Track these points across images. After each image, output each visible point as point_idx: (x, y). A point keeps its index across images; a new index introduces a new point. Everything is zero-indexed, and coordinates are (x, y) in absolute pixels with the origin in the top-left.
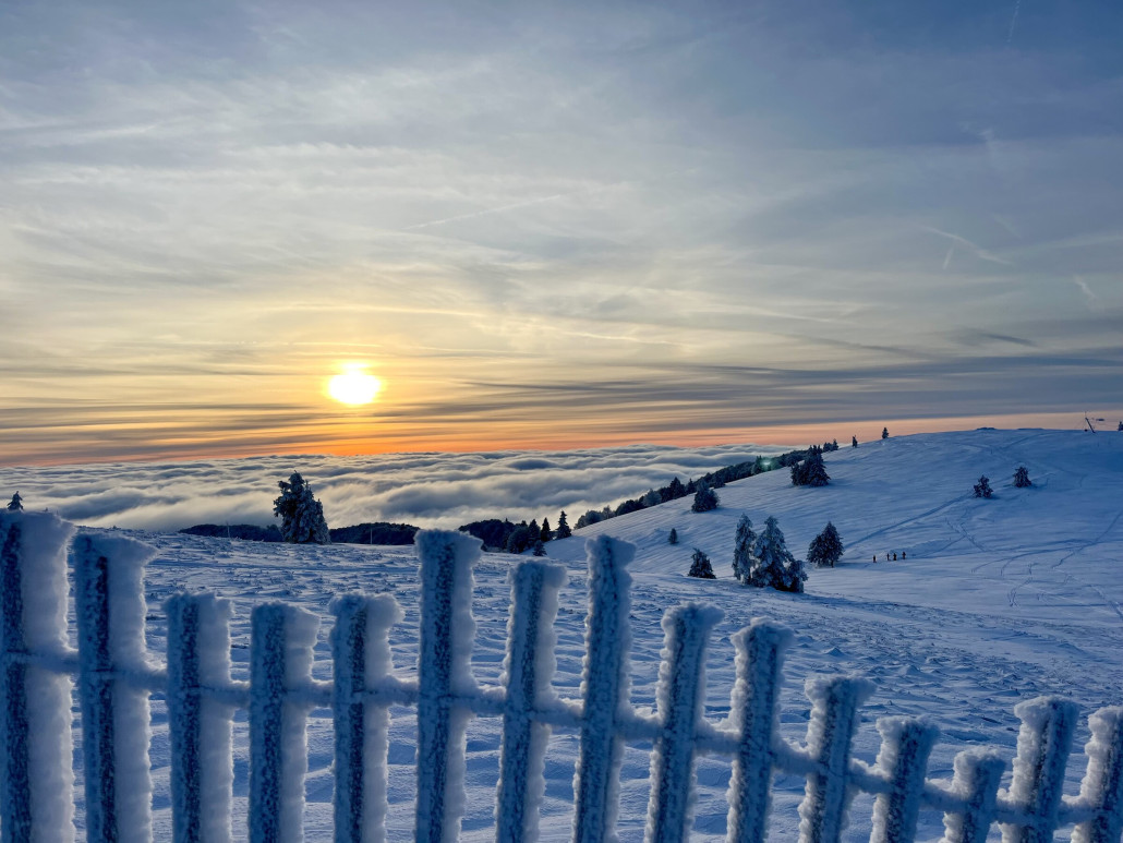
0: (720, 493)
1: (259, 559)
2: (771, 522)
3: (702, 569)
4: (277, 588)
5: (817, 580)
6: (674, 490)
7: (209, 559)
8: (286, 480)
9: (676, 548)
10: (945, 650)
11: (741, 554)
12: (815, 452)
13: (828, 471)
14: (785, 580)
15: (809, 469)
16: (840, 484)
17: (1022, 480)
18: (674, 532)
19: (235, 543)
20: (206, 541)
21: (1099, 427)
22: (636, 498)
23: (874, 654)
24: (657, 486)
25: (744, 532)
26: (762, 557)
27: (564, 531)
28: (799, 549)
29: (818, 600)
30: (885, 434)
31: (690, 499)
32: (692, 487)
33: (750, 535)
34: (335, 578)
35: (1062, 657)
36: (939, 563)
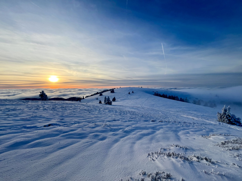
0: (103, 94)
1: (34, 104)
2: (108, 97)
3: (100, 102)
4: (36, 108)
5: (113, 103)
6: (97, 93)
7: (24, 104)
8: (41, 92)
9: (97, 100)
10: (127, 111)
11: (105, 101)
12: (113, 89)
13: (114, 91)
14: (110, 103)
15: (112, 91)
16: (116, 93)
17: (133, 92)
18: (97, 98)
19: (30, 101)
20: (24, 101)
21: (139, 87)
22: (93, 94)
23: (120, 112)
24: (95, 93)
25: (105, 98)
26: (107, 101)
27: (83, 98)
28: (111, 100)
29: (113, 105)
30: (120, 87)
31: (99, 94)
32: (99, 93)
33: (106, 98)
34: (47, 106)
35: (137, 110)
36: (125, 101)
